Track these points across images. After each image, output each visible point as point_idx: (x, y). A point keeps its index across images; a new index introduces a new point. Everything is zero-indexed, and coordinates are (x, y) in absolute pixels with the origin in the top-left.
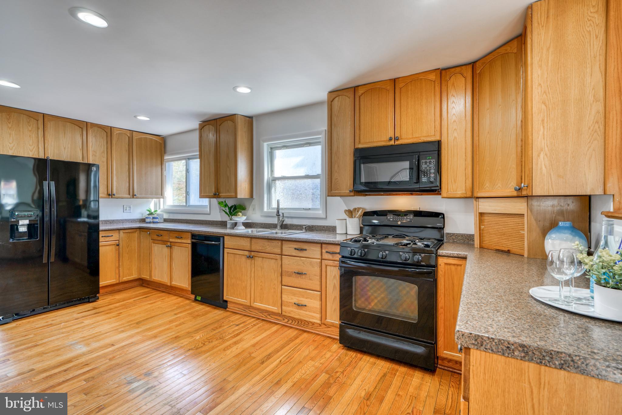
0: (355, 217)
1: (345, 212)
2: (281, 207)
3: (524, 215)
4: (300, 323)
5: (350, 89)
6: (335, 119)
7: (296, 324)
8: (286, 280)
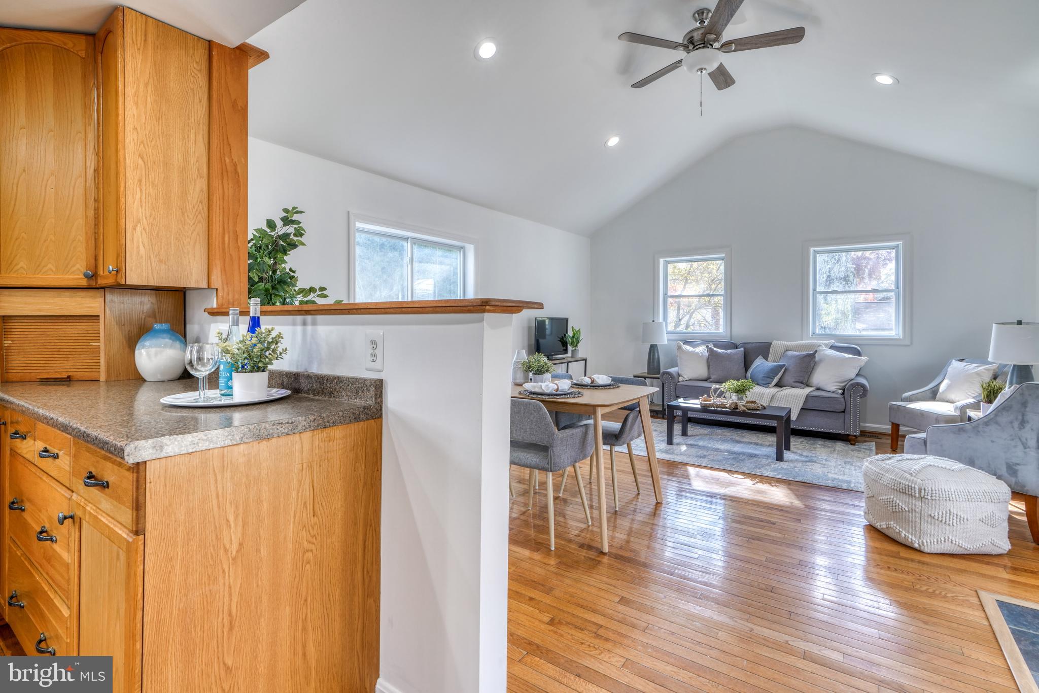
3: (99, 316)
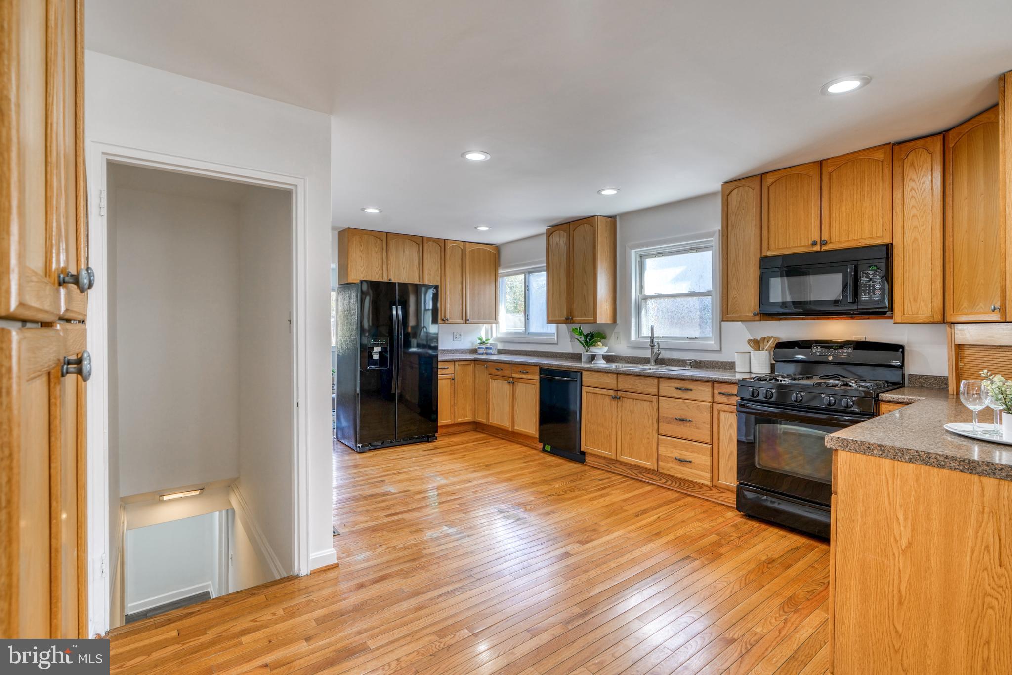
0: (763, 349)
1: (749, 343)
2: (655, 335)
4: (682, 484)
5: (754, 178)
6: (732, 218)
7: (677, 485)
8: (664, 428)
